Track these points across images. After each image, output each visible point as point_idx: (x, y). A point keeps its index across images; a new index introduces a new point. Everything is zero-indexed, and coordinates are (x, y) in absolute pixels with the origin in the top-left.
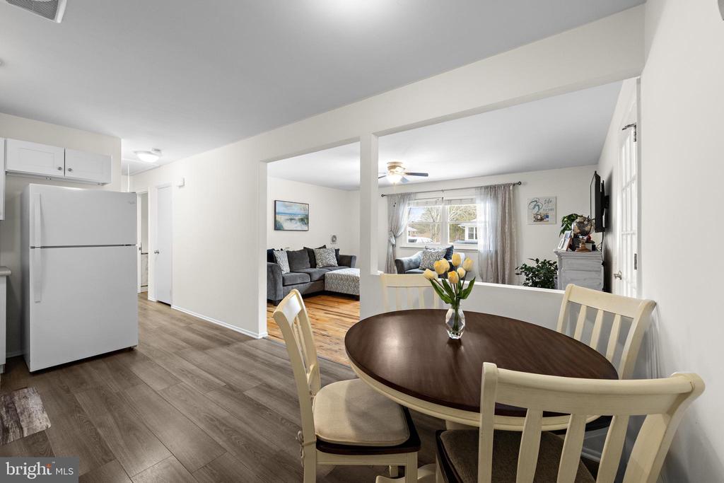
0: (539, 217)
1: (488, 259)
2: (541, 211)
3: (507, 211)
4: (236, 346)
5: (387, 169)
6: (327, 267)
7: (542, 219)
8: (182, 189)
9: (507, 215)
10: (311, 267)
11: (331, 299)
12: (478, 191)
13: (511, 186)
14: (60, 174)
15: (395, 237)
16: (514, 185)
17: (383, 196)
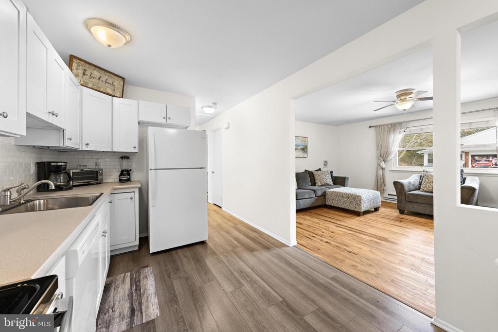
4: (275, 251)
5: (396, 97)
6: (324, 185)
8: (228, 130)
10: (311, 185)
11: (332, 212)
14: (164, 121)
15: (385, 162)
17: (370, 127)
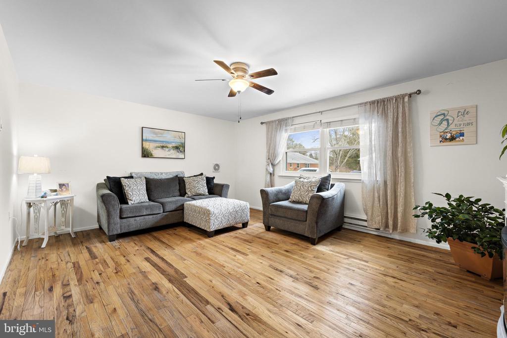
0: (449, 136)
1: (374, 192)
2: (452, 127)
3: (400, 130)
6: (193, 195)
7: (452, 139)
9: (400, 135)
12: (362, 108)
13: (406, 99)
15: (273, 165)
16: (410, 95)
17: (262, 123)
